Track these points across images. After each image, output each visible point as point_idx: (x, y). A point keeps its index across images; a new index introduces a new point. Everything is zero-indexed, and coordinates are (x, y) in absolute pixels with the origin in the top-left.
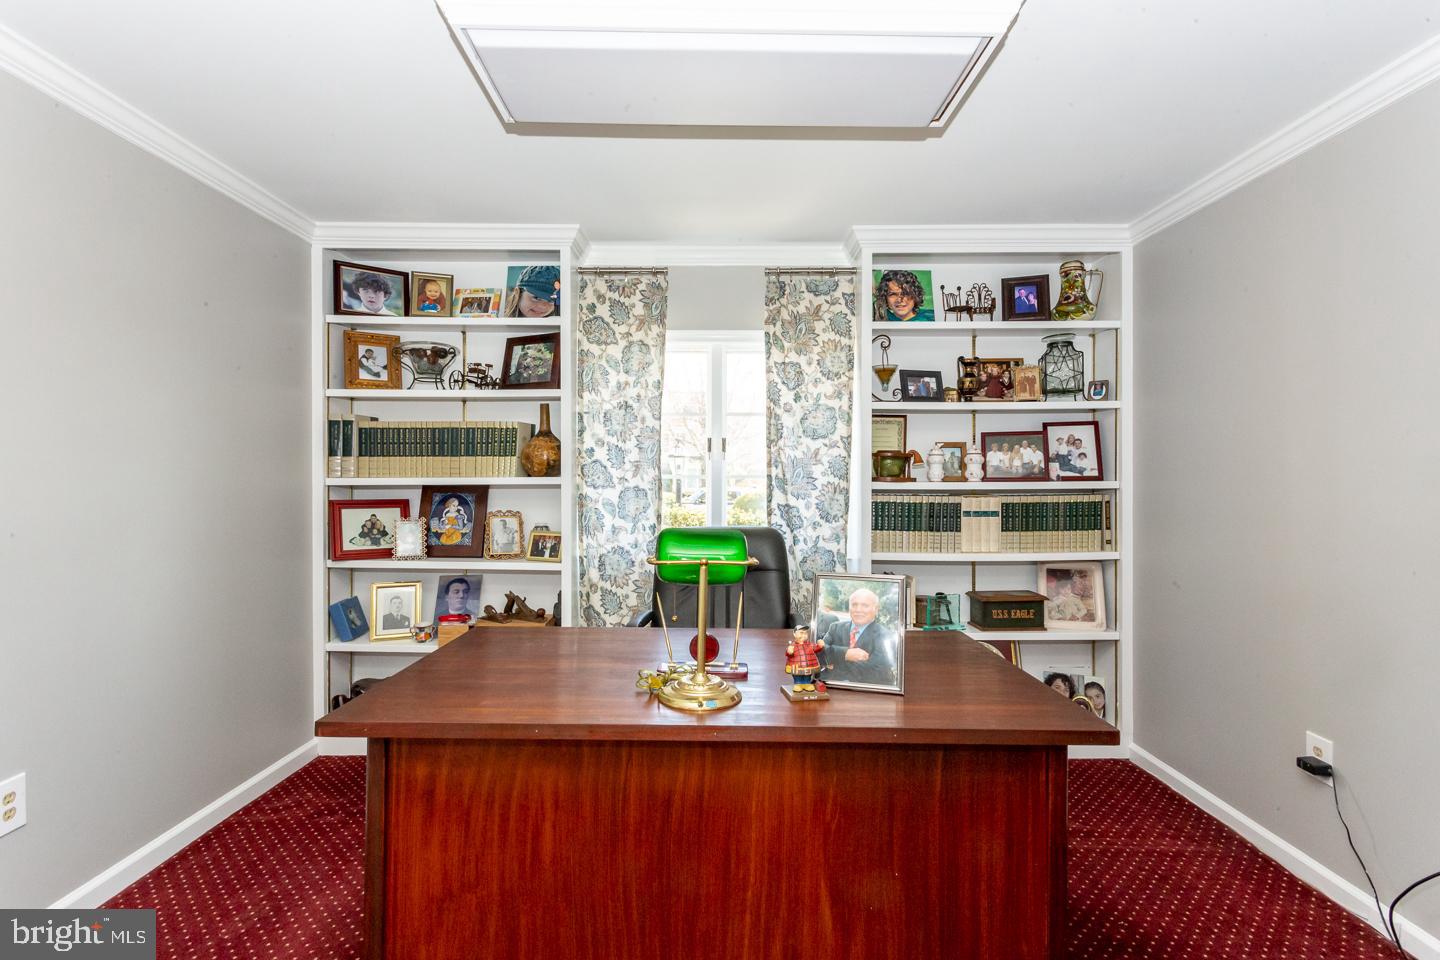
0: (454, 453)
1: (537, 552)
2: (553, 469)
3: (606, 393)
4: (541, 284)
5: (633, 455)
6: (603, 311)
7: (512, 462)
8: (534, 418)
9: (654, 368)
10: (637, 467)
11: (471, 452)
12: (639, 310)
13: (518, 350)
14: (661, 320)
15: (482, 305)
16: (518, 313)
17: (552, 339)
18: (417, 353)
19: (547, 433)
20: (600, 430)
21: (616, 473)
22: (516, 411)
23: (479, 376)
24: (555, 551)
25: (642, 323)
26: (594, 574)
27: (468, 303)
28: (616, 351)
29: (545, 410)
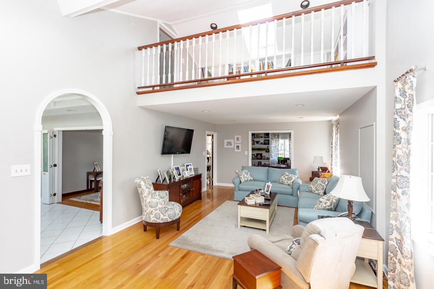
0: (260, 150)
1: (267, 159)
2: (269, 152)
3: (273, 145)
4: (267, 135)
5: (276, 151)
6: (273, 137)
7: (265, 151)
8: (267, 147)
9: (278, 143)
10: (276, 152)
11: (261, 150)
12: (277, 137)
13: (265, 141)
14: (279, 138)
15: (262, 137)
16: (265, 138)
17: (269, 140)
18: (256, 142)
19: (268, 149)
20: (273, 148)
21: (274, 152)
22: (265, 146)
23: (262, 144)
24: (269, 159)
25: (277, 138)
26: (272, 161)
27: (261, 137)
28: (274, 141)
29: (268, 146)
